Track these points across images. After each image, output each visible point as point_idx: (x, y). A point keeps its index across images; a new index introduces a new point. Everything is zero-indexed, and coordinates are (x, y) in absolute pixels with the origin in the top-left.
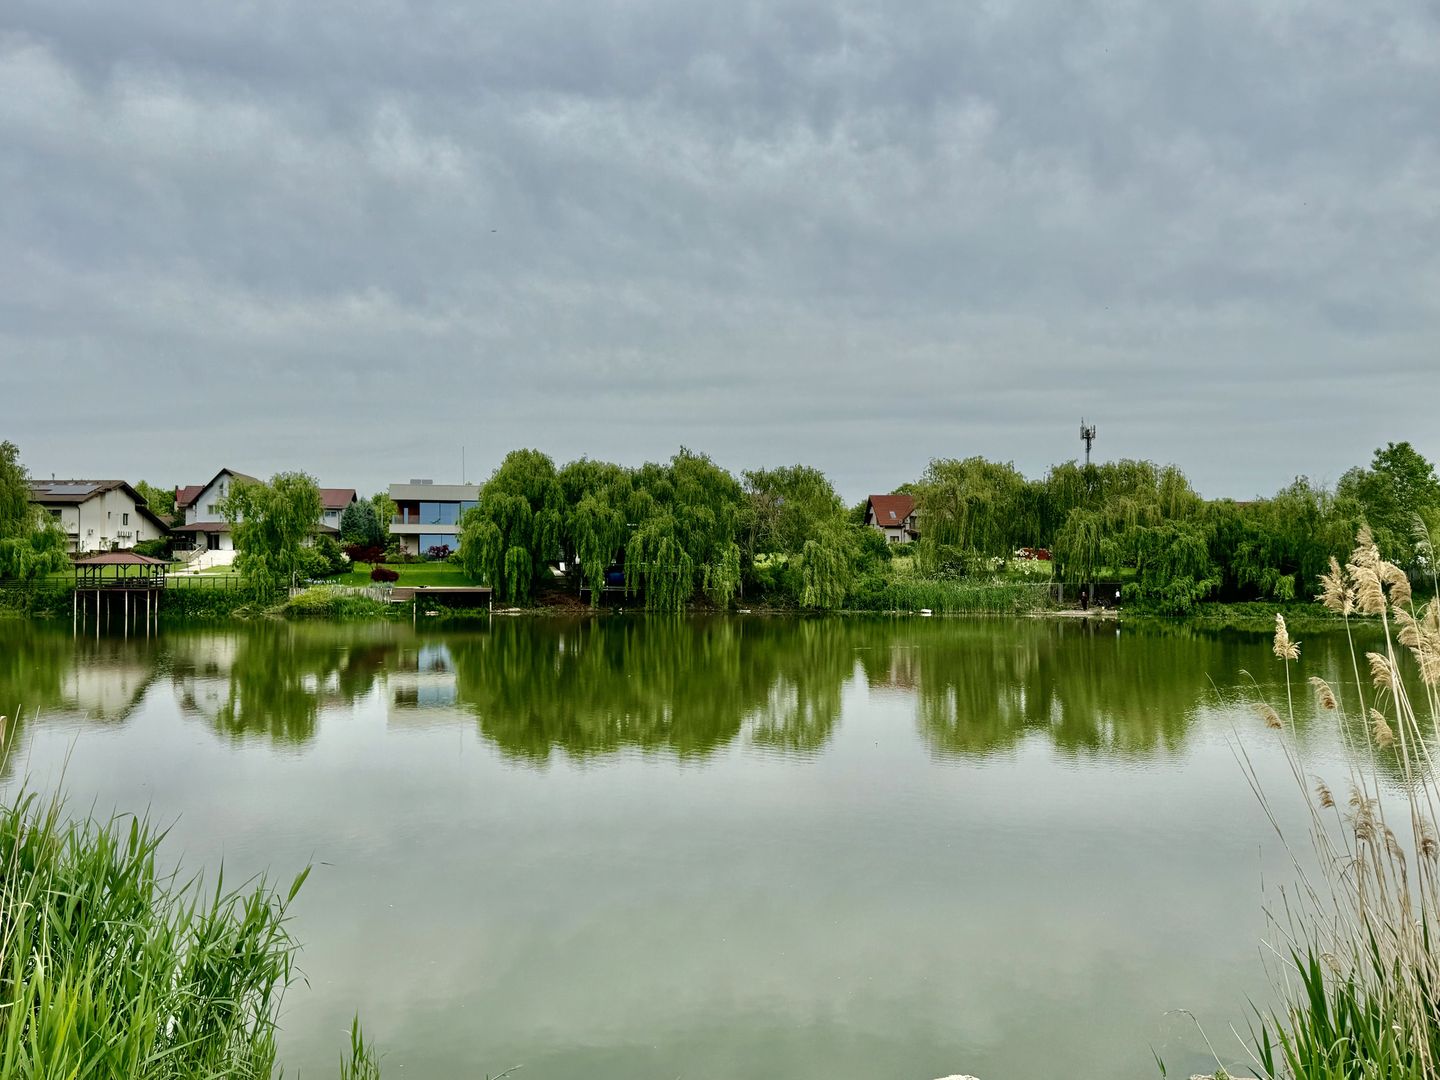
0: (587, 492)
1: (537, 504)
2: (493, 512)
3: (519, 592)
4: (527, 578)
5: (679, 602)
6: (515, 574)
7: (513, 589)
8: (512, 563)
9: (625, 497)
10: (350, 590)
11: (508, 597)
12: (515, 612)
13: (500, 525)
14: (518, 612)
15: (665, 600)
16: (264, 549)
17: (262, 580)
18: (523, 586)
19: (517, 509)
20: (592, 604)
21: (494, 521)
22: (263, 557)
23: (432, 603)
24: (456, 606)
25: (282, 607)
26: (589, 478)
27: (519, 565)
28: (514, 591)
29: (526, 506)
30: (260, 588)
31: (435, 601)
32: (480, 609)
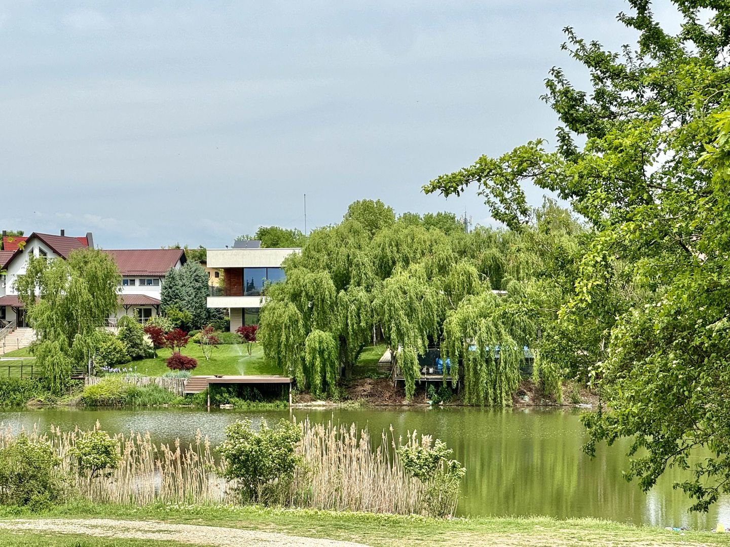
0: (398, 267)
1: (342, 281)
2: (292, 291)
3: (325, 383)
4: (333, 365)
5: (504, 394)
6: (318, 362)
7: (318, 380)
8: (314, 350)
9: (443, 269)
10: (146, 380)
11: (312, 389)
12: (319, 406)
13: (300, 308)
14: (324, 406)
15: (487, 394)
16: (59, 334)
17: (57, 370)
18: (328, 375)
19: (318, 285)
20: (408, 396)
21: (293, 301)
22: (57, 344)
23: (226, 395)
24: (253, 398)
25: (77, 397)
26: (405, 249)
27: (321, 352)
28: (318, 382)
29: (329, 283)
30: (55, 377)
31: (229, 392)
32: (278, 402)
